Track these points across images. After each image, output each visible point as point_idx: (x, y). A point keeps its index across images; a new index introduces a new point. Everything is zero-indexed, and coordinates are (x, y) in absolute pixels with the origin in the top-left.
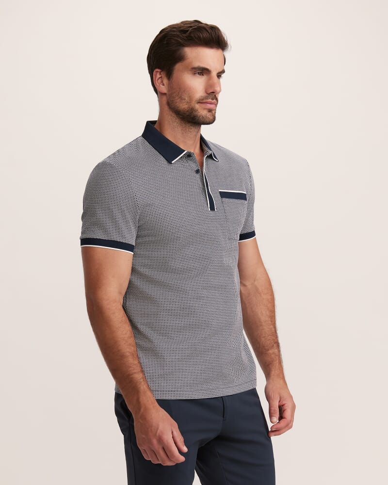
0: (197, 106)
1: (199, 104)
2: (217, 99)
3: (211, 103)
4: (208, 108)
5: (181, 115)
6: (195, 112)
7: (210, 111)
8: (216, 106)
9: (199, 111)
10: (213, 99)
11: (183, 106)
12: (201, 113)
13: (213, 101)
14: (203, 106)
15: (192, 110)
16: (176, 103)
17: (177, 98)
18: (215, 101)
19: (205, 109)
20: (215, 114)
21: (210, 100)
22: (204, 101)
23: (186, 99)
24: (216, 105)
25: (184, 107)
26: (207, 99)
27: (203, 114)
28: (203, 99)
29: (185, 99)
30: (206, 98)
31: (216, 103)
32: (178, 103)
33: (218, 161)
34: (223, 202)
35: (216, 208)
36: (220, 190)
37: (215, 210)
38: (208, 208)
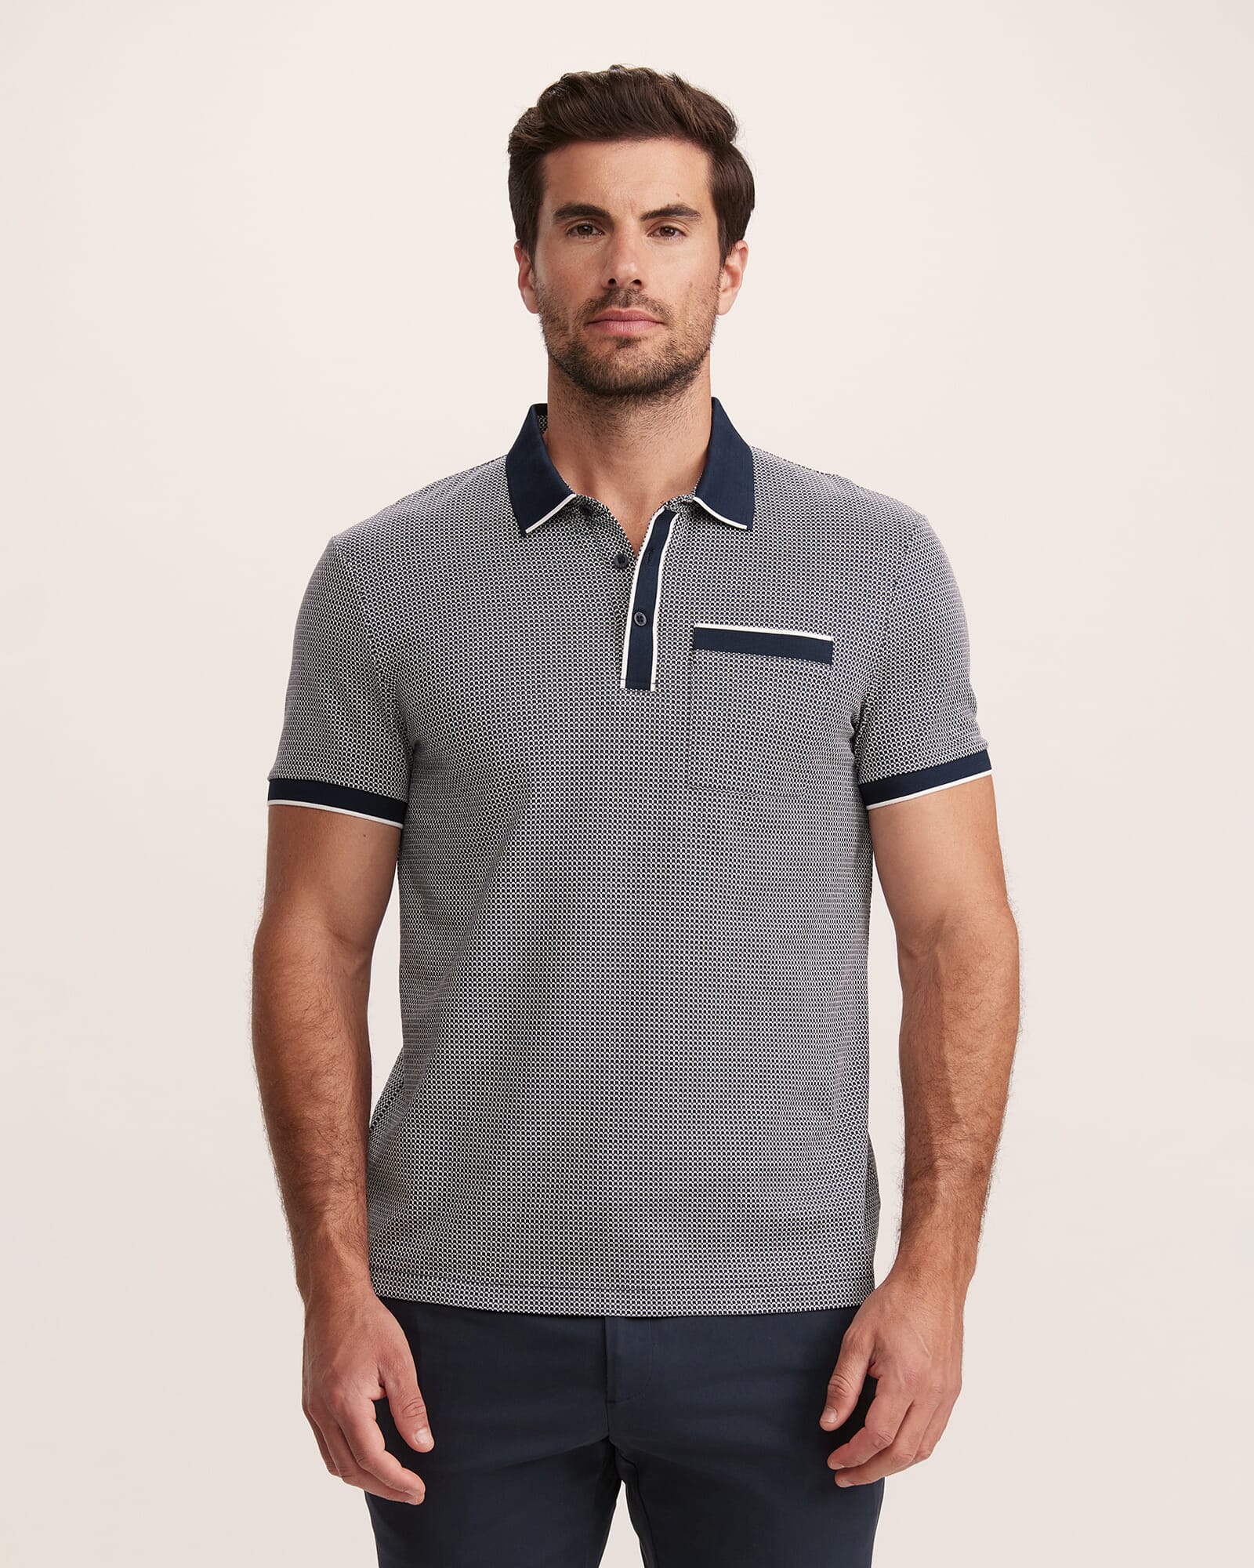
33: (750, 529)
34: (695, 662)
35: (657, 681)
36: (699, 625)
37: (649, 689)
38: (619, 678)
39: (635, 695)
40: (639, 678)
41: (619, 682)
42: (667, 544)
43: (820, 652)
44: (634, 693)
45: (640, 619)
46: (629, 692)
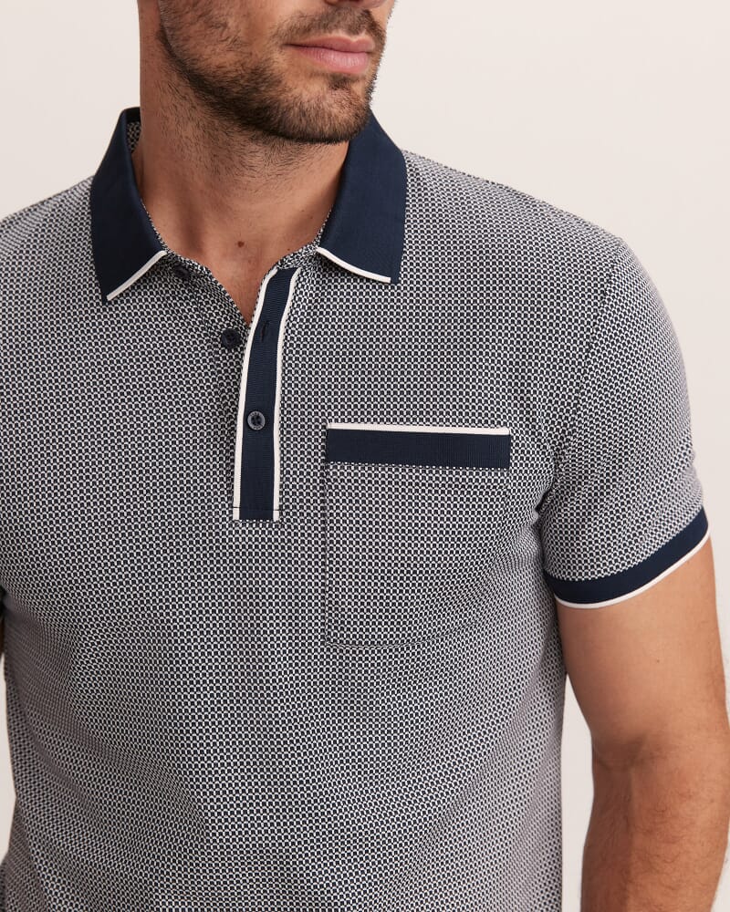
0: (280, 60)
1: (290, 51)
2: (377, 31)
3: (346, 49)
4: (328, 69)
5: (211, 93)
6: (270, 85)
7: (340, 81)
8: (377, 62)
9: (289, 81)
10: (354, 30)
11: (218, 57)
12: (296, 92)
13: (354, 39)
14: (308, 60)
15: (259, 75)
16: (186, 40)
17: (189, 17)
18: (363, 36)
19: (313, 75)
20: (368, 98)
21: (341, 34)
22: (314, 38)
23: (231, 23)
24: (375, 54)
25: (216, 60)
26: (325, 27)
27: (305, 97)
28: (307, 30)
29: (225, 25)
30: (324, 23)
31: (372, 47)
32: (192, 43)
33: (395, 281)
34: (329, 480)
35: (281, 506)
36: (334, 426)
37: (271, 518)
38: (231, 506)
39: (254, 528)
40: (257, 505)
41: (231, 512)
42: (287, 310)
43: (492, 453)
44: (251, 525)
45: (256, 421)
46: (244, 525)
